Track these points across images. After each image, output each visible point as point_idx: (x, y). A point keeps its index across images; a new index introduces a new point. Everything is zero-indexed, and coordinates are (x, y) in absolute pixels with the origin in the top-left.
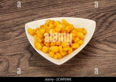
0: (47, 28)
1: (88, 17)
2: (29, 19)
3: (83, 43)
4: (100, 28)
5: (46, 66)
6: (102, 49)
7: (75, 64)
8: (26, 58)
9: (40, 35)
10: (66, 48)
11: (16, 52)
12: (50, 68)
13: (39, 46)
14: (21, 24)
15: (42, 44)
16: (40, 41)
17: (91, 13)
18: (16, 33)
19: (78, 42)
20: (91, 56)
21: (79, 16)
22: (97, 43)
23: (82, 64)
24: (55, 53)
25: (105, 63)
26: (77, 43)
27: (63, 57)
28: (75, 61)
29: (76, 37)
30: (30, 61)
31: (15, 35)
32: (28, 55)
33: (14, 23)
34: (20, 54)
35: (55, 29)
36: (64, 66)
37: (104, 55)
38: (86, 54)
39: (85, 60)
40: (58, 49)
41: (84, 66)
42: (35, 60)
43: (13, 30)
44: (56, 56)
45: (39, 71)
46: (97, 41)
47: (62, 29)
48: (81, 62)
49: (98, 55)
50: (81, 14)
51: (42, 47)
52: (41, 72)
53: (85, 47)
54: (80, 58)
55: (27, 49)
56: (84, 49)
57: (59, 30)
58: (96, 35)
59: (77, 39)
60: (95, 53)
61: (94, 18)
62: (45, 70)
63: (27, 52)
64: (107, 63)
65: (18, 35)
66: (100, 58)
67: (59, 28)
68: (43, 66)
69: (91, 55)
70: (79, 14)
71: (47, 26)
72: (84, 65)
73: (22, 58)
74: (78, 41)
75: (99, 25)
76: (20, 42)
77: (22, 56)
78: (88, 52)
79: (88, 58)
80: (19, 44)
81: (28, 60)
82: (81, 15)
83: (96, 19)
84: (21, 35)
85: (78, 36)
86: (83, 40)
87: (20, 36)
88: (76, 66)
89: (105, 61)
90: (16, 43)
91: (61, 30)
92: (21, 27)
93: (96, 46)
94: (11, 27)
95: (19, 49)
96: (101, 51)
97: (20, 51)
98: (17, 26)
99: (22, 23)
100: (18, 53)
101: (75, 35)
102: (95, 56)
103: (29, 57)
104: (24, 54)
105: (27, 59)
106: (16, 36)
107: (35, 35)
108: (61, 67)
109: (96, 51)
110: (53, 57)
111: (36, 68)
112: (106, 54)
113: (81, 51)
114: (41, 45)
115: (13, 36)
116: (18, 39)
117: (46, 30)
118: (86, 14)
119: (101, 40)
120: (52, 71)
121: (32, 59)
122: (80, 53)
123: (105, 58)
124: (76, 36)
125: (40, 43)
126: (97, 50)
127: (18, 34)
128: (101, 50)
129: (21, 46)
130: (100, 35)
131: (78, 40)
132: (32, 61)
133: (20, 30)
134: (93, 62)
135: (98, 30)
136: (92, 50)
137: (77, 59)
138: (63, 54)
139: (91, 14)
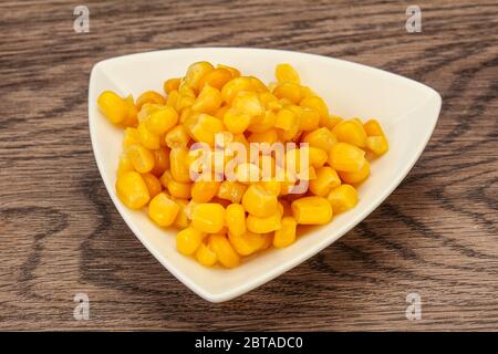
0: (187, 102)
1: (420, 58)
2: (126, 32)
3: (357, 201)
4: (467, 128)
5: (158, 293)
6: (451, 240)
7: (302, 301)
8: (74, 237)
9: (146, 137)
10: (261, 218)
11: (31, 196)
12: (176, 306)
13: (137, 189)
14: (85, 53)
15: (153, 181)
16: (147, 164)
17: (440, 35)
18: (49, 100)
19: (333, 196)
20: (390, 269)
21: (375, 47)
22: (434, 205)
23: (334, 303)
24: (207, 239)
25: (451, 314)
26: (326, 197)
27: (243, 259)
28: (307, 287)
29: (326, 165)
30: (88, 252)
31: (46, 109)
32: (85, 222)
33: (51, 42)
34: (49, 211)
35: (222, 119)
36: (248, 306)
37: (454, 271)
38: (365, 257)
39: (357, 284)
40: (225, 221)
41: (343, 316)
42: (113, 254)
43: (41, 78)
44: (208, 255)
45: (125, 312)
46: (436, 194)
47: (257, 120)
48: (331, 293)
49: (424, 270)
50: (387, 37)
51: (147, 197)
52: (132, 319)
53: (369, 217)
54: (334, 272)
55: (85, 192)
56: (362, 225)
57: (242, 123)
58: (440, 162)
59: (330, 177)
60: (413, 256)
61: (447, 67)
62: (150, 311)
63: (84, 203)
64: (463, 320)
65: (60, 110)
66: (430, 283)
67: (242, 113)
68: (144, 291)
69: (389, 263)
70: (381, 37)
71: (192, 95)
72: (346, 313)
73: (56, 231)
74: (332, 189)
75: (463, 108)
76: (59, 150)
77: (59, 221)
78: (377, 248)
79: (374, 280)
80: (56, 157)
81: (82, 247)
82: (388, 44)
83: (455, 73)
84: (71, 113)
85: (335, 161)
86: (356, 185)
87: (66, 115)
88: (304, 310)
89: (455, 304)
90: (40, 149)
91: (251, 126)
92: (80, 69)
93: (425, 219)
94: (34, 63)
95: (48, 181)
96: (445, 250)
97: (50, 195)
98: (64, 59)
99: (88, 50)
100: (40, 204)
101: (320, 158)
102: (409, 275)
103: (89, 233)
104: (65, 216)
105: (77, 243)
106: (49, 115)
107: (129, 129)
108: (232, 306)
109: (422, 244)
110: (194, 256)
111: (112, 293)
112: (466, 268)
113: (345, 236)
114: (147, 184)
115: (36, 109)
116: (56, 131)
117: (180, 114)
118: (412, 41)
119: (459, 189)
120: (184, 320)
121: (99, 244)
122: (340, 245)
123: (457, 289)
124: (325, 161)
125: (143, 176)
126: (425, 241)
127: (58, 103)
128: (445, 244)
129: (61, 172)
130: (460, 161)
131: (332, 183)
132: (98, 254)
133: (76, 84)
134: (392, 300)
135: (456, 136)
136: (403, 240)
137: (315, 275)
138: (246, 248)
139: (439, 43)
